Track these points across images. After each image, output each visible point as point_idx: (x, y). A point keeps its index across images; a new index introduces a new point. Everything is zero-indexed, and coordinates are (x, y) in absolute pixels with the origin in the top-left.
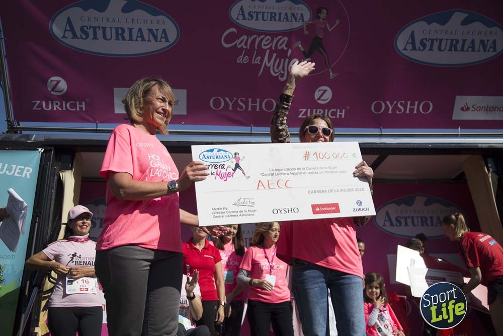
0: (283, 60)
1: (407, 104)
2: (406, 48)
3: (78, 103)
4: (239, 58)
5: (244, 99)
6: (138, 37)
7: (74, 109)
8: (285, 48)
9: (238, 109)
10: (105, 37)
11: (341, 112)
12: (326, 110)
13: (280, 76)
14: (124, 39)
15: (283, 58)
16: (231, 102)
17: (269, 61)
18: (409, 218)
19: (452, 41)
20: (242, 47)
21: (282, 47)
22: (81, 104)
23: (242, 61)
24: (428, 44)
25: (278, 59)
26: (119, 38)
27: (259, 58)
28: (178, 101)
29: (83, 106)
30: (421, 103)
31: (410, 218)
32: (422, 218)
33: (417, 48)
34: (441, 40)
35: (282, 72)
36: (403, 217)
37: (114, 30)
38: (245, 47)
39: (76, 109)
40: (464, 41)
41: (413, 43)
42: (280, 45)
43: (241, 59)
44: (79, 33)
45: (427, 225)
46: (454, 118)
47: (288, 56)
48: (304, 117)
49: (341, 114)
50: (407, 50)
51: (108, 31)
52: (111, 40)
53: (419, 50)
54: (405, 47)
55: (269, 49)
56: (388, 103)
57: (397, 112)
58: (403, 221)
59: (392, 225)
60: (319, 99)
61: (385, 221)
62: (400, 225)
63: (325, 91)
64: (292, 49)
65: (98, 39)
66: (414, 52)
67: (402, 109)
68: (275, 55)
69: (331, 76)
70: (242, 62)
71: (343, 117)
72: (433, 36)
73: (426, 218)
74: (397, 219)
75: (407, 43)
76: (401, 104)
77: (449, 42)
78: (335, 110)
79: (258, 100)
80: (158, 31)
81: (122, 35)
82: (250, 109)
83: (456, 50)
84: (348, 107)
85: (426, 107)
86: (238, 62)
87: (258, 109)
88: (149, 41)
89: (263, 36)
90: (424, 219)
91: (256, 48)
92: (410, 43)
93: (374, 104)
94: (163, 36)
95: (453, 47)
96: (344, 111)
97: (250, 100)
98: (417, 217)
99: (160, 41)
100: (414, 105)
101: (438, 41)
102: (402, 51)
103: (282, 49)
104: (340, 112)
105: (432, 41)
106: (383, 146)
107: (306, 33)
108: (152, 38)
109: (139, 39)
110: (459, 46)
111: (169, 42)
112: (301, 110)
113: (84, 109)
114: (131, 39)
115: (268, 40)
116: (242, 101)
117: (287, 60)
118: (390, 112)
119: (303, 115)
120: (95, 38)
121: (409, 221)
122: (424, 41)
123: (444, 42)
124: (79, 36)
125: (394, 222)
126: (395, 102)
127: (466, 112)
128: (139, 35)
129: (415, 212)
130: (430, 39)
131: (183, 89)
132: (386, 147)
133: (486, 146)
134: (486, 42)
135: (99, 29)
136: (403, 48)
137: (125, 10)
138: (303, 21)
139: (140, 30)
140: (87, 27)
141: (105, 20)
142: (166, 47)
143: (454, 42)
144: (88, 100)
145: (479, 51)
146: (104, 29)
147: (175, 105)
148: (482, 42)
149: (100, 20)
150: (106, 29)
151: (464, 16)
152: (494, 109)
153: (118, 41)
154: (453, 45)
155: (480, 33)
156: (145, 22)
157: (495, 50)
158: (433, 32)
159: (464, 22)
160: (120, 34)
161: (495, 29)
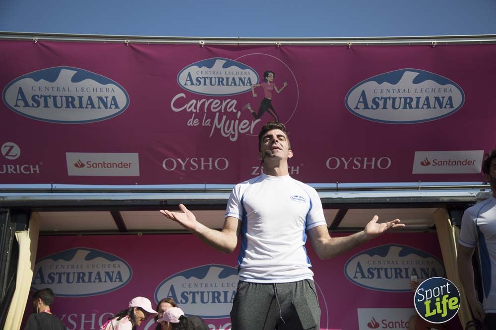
0: (233, 122)
1: (364, 160)
2: (358, 107)
3: (31, 166)
4: (189, 121)
5: (197, 159)
6: (87, 104)
7: (28, 172)
8: (235, 111)
9: (191, 169)
10: (55, 105)
13: (231, 136)
14: (74, 107)
15: (233, 120)
16: (184, 162)
17: (219, 123)
18: (382, 270)
19: (406, 99)
20: (192, 110)
21: (231, 109)
22: (34, 167)
23: (193, 123)
24: (381, 103)
25: (228, 121)
26: (69, 105)
27: (209, 120)
29: (37, 169)
30: (378, 160)
31: (384, 270)
32: (396, 269)
33: (370, 107)
34: (394, 99)
35: (233, 133)
36: (375, 269)
37: (64, 99)
38: (194, 111)
39: (30, 171)
40: (418, 99)
41: (365, 102)
42: (229, 108)
43: (191, 123)
44: (30, 102)
45: (402, 277)
46: (414, 172)
47: (238, 117)
49: (295, 170)
50: (359, 109)
51: (58, 99)
52: (62, 108)
53: (372, 108)
54: (357, 106)
55: (218, 112)
56: (343, 159)
57: (354, 168)
58: (375, 272)
59: (363, 277)
61: (356, 272)
62: (373, 277)
64: (241, 111)
65: (49, 107)
66: (367, 110)
67: (359, 164)
68: (224, 117)
70: (192, 125)
71: (298, 173)
72: (385, 95)
73: (401, 270)
74: (369, 270)
75: (359, 102)
76: (357, 160)
77: (403, 100)
78: (289, 167)
79: (211, 160)
80: (108, 99)
81: (72, 103)
82: (203, 168)
83: (411, 107)
84: (302, 165)
85: (384, 163)
86: (189, 125)
87: (211, 168)
88: (99, 108)
89: (212, 100)
90: (398, 271)
91: (206, 111)
92: (361, 102)
93: (329, 160)
94: (113, 103)
95: (408, 105)
96: (298, 168)
97: (202, 159)
98: (391, 269)
99: (110, 108)
100: (372, 162)
101: (391, 99)
102: (354, 110)
103: (232, 110)
104: (294, 169)
105: (385, 99)
107: (255, 95)
108: (102, 105)
109: (89, 106)
110: (414, 104)
111: (118, 108)
112: (253, 167)
113: (38, 172)
114: (81, 106)
115: (217, 103)
116: (194, 161)
117: (237, 121)
118: (346, 167)
119: (256, 172)
121: (382, 273)
122: (377, 99)
123: (397, 101)
124: (31, 105)
125: (366, 274)
126: (351, 158)
127: (427, 166)
128: (89, 103)
129: (389, 263)
130: (382, 98)
131: (135, 152)
132: (342, 202)
133: (448, 199)
134: (441, 99)
135: (50, 98)
136: (355, 107)
137: (75, 79)
138: (251, 84)
139: (90, 98)
140: (38, 96)
141: (55, 89)
142: (116, 114)
143: (408, 99)
144: (41, 163)
145: (435, 108)
146: (55, 97)
147: (127, 167)
148: (437, 99)
149: (51, 89)
150: (57, 98)
151: (415, 74)
152: (456, 163)
153: (69, 109)
154: (408, 103)
155: (433, 90)
156: (95, 90)
157: (452, 106)
158: (385, 91)
159: (416, 81)
160: (70, 102)
161: (449, 86)
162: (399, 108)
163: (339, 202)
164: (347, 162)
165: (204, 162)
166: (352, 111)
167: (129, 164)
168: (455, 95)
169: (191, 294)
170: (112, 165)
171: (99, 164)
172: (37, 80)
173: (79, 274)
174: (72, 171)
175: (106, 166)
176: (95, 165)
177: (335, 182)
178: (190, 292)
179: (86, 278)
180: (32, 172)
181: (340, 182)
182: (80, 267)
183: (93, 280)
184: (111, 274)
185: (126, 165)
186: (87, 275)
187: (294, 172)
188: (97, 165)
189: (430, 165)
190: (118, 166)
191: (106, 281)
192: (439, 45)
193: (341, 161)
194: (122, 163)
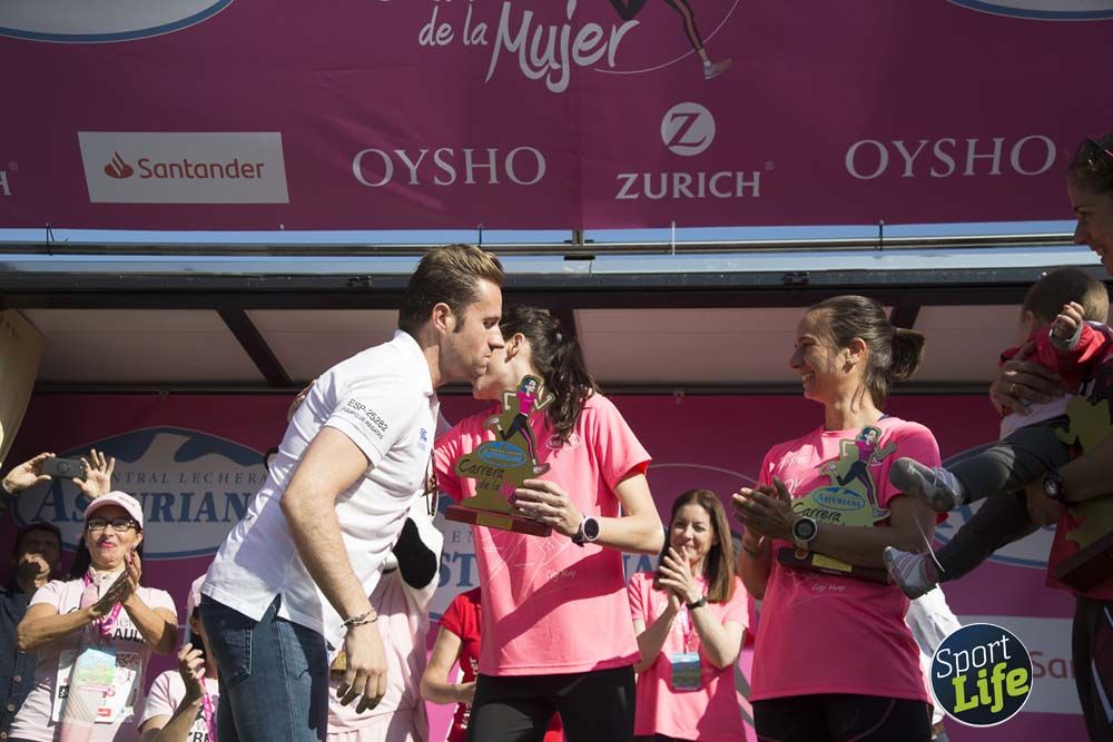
0: (553, 29)
1: (966, 146)
4: (423, 32)
5: (451, 151)
9: (437, 181)
11: (748, 178)
12: (702, 176)
13: (549, 76)
15: (554, 24)
16: (414, 163)
17: (513, 36)
23: (434, 38)
25: (540, 29)
27: (484, 26)
28: (262, 165)
30: (1014, 144)
35: (555, 65)
43: (430, 36)
47: (569, 16)
48: (636, 196)
49: (748, 184)
56: (899, 144)
57: (933, 173)
60: (676, 141)
63: (692, 117)
67: (950, 162)
68: (528, 16)
69: (707, 72)
70: (433, 43)
71: (756, 193)
76: (945, 148)
78: (729, 174)
79: (492, 152)
82: (470, 180)
84: (770, 165)
85: (1033, 155)
86: (423, 43)
87: (494, 180)
93: (853, 150)
96: (756, 175)
97: (468, 152)
100: (991, 151)
104: (744, 181)
112: (620, 176)
116: (444, 157)
117: (567, 29)
118: (908, 173)
119: (628, 193)
126: (924, 142)
131: (272, 130)
132: (894, 281)
147: (253, 177)
163: (884, 282)
164: (911, 155)
165: (473, 163)
167: (258, 166)
169: (459, 560)
170: (208, 171)
171: (171, 166)
173: (157, 497)
174: (102, 190)
175: (192, 173)
176: (160, 171)
177: (874, 222)
178: (457, 555)
179: (176, 510)
182: (160, 479)
183: (192, 515)
184: (242, 499)
185: (247, 171)
186: (179, 501)
187: (744, 188)
188: (167, 170)
190: (224, 172)
191: (226, 519)
193: (893, 152)
194: (236, 165)
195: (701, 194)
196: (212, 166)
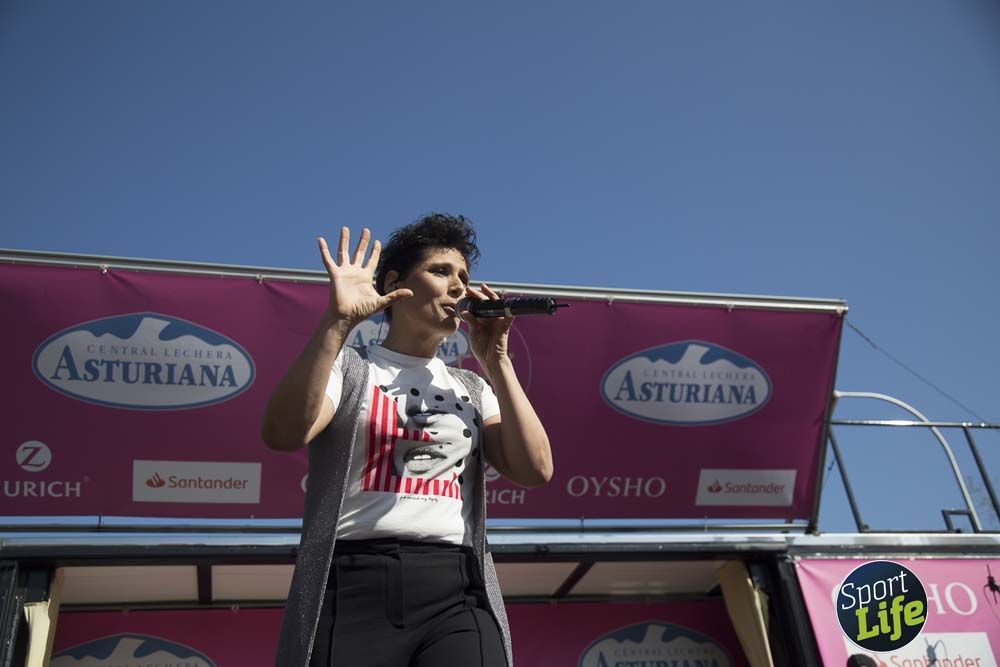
1: (625, 481)
2: (621, 396)
3: (67, 484)
6: (182, 378)
7: (60, 495)
10: (126, 378)
11: (519, 493)
12: (494, 492)
14: (158, 381)
18: (636, 663)
19: (690, 387)
22: (73, 485)
24: (654, 391)
26: (150, 379)
28: (247, 481)
29: (78, 490)
30: (647, 481)
31: (640, 665)
33: (637, 397)
34: (673, 386)
36: (627, 663)
37: (142, 368)
39: (64, 493)
40: (707, 388)
41: (631, 389)
44: (81, 371)
49: (518, 497)
50: (621, 399)
51: (132, 368)
52: (137, 383)
53: (641, 399)
54: (619, 394)
56: (594, 479)
57: (609, 494)
65: (113, 381)
66: (632, 402)
67: (617, 488)
71: (522, 501)
72: (660, 379)
75: (622, 389)
76: (615, 482)
77: (685, 388)
78: (508, 491)
80: (219, 369)
81: (156, 375)
83: (696, 400)
85: (655, 487)
88: (202, 384)
93: (571, 482)
94: (227, 376)
95: (692, 397)
96: (523, 493)
99: (222, 384)
100: (636, 484)
101: (669, 387)
104: (517, 494)
105: (660, 386)
106: (585, 549)
108: (207, 380)
109: (186, 381)
110: (701, 395)
111: (235, 385)
113: (78, 494)
114: (170, 381)
118: (597, 493)
120: (109, 378)
122: (648, 387)
123: (678, 389)
124: (81, 376)
126: (606, 479)
127: (716, 494)
128: (186, 375)
129: (647, 652)
131: (257, 461)
132: (590, 550)
133: (749, 545)
134: (739, 389)
135: (118, 365)
136: (616, 396)
137: (165, 335)
138: (457, 354)
139: (188, 368)
140: (97, 362)
141: (129, 351)
142: (231, 395)
143: (693, 389)
144: (86, 479)
145: (730, 402)
146: (126, 366)
147: (239, 488)
148: (734, 388)
149: (121, 351)
150: (130, 366)
151: (705, 350)
152: (758, 489)
153: (148, 385)
154: (692, 393)
155: (729, 376)
156: (197, 354)
157: (753, 401)
158: (660, 373)
159: (706, 360)
160: (152, 373)
161: (751, 371)
162: (679, 401)
163: (586, 550)
166: (611, 403)
168: (759, 384)
170: (212, 484)
171: (190, 481)
172: (98, 333)
175: (202, 484)
176: (182, 484)
177: (578, 517)
180: (67, 494)
181: (587, 517)
185: (237, 484)
187: (516, 499)
188: (187, 483)
189: (720, 493)
190: (223, 484)
192: (737, 309)
193: (591, 484)
194: (231, 481)
195: (493, 501)
196: (216, 482)
